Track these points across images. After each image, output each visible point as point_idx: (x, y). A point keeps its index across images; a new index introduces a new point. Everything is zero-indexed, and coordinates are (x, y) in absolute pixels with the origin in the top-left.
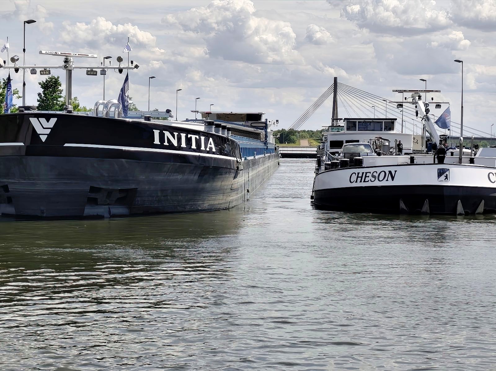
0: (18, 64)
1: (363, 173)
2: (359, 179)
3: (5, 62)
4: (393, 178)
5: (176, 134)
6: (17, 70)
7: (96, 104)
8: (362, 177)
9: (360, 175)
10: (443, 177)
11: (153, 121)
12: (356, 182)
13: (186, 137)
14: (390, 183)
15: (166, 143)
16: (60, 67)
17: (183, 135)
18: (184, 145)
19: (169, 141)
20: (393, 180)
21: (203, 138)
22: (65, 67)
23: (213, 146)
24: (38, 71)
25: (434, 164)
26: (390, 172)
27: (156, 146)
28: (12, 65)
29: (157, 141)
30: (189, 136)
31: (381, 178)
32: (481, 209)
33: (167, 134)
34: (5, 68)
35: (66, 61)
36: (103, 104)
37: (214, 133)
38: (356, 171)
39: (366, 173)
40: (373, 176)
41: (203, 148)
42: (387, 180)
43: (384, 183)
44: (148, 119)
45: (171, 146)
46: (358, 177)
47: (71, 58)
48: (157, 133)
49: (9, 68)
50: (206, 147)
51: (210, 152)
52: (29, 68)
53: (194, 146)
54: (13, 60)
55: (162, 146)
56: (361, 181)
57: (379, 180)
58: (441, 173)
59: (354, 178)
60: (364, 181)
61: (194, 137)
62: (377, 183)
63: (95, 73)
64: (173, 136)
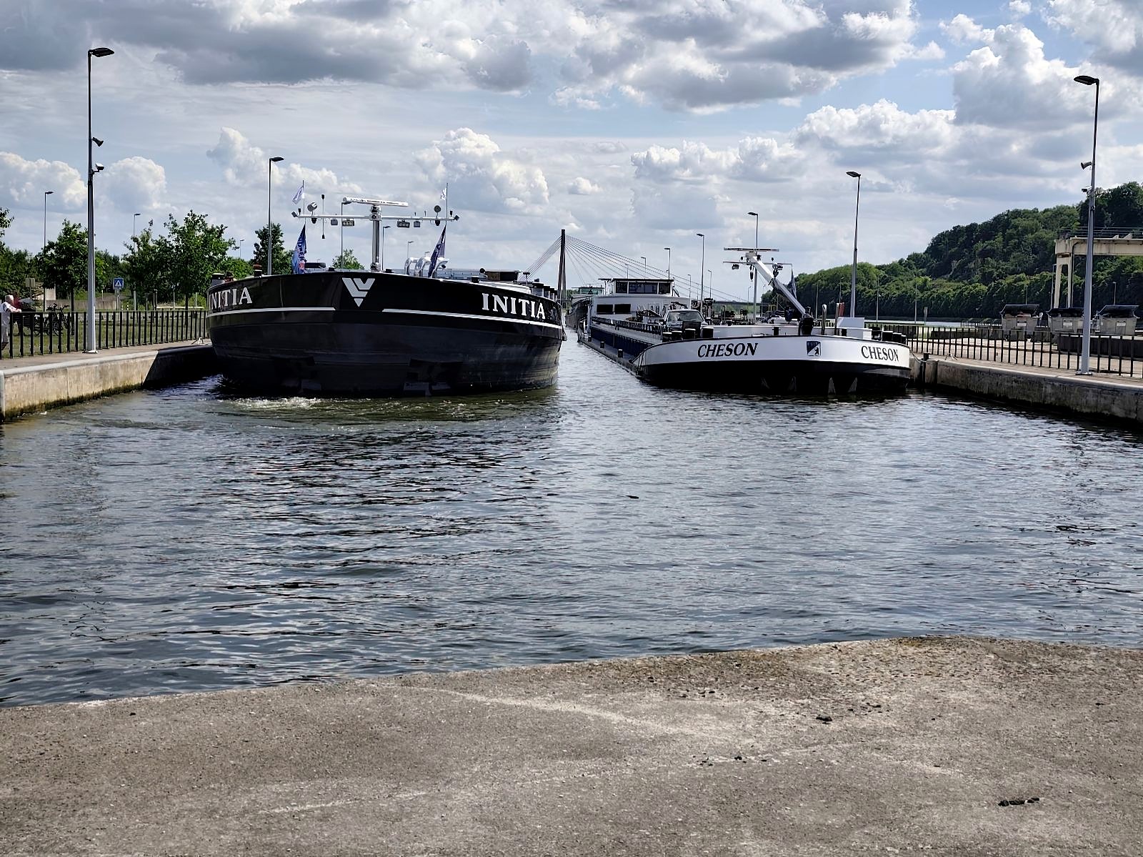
0: (316, 213)
1: (715, 346)
2: (711, 353)
3: (300, 211)
4: (753, 352)
5: (506, 298)
6: (314, 220)
7: (407, 262)
8: (714, 351)
9: (712, 348)
10: (813, 352)
11: (481, 283)
12: (707, 356)
13: (517, 301)
14: (750, 357)
15: (495, 310)
16: (366, 217)
17: (513, 300)
18: (514, 312)
19: (498, 306)
20: (753, 354)
21: (533, 303)
22: (373, 217)
23: (543, 313)
25: (799, 336)
26: (750, 345)
27: (485, 313)
28: (309, 213)
29: (486, 307)
30: (520, 300)
31: (739, 351)
32: (854, 387)
33: (497, 298)
34: (301, 218)
35: (374, 210)
36: (415, 261)
37: (543, 297)
38: (707, 342)
39: (720, 346)
40: (728, 349)
41: (533, 315)
42: (746, 354)
43: (742, 358)
44: (475, 280)
45: (500, 313)
46: (709, 350)
47: (380, 207)
48: (486, 296)
49: (306, 217)
50: (536, 315)
51: (540, 320)
52: (329, 217)
53: (524, 313)
54: (311, 208)
55: (490, 313)
56: (713, 355)
57: (736, 354)
58: (811, 346)
59: (704, 351)
60: (717, 355)
61: (524, 302)
62: (733, 358)
63: (407, 225)
64: (503, 301)
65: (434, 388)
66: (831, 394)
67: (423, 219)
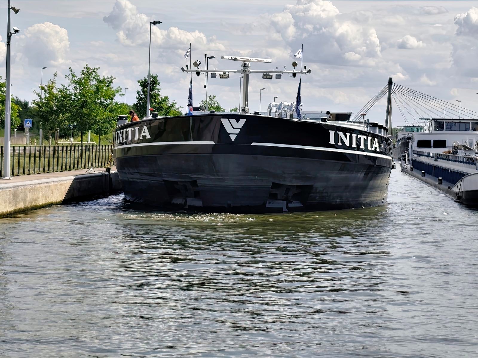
0: (200, 69)
3: (187, 66)
5: (348, 134)
6: (198, 74)
7: (270, 106)
11: (328, 123)
13: (357, 137)
15: (340, 143)
16: (238, 71)
17: (354, 136)
18: (354, 145)
19: (342, 141)
22: (244, 71)
23: (377, 146)
24: (218, 74)
27: (332, 146)
28: (195, 69)
29: (332, 142)
30: (359, 136)
33: (341, 134)
34: (188, 72)
35: (245, 66)
36: (276, 105)
37: (377, 133)
41: (369, 148)
44: (324, 120)
45: (344, 146)
47: (249, 63)
48: (332, 133)
49: (191, 72)
50: (372, 147)
51: (375, 152)
52: (210, 71)
53: (362, 147)
54: (196, 64)
55: (336, 146)
61: (363, 137)
63: (270, 77)
64: (346, 136)
65: (290, 205)
67: (283, 73)
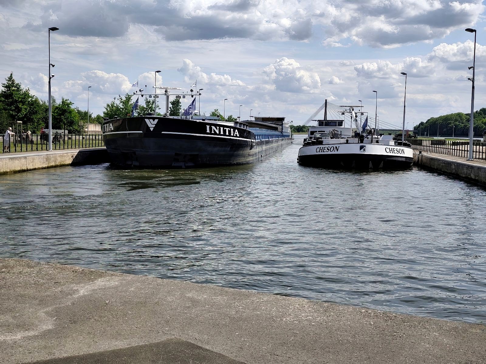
1: (323, 148)
2: (321, 150)
3: (137, 92)
4: (337, 150)
6: (142, 96)
8: (322, 149)
9: (321, 148)
10: (362, 150)
11: (206, 121)
12: (319, 152)
14: (336, 152)
15: (213, 132)
16: (163, 94)
17: (222, 128)
18: (222, 133)
20: (337, 151)
21: (232, 129)
22: (165, 94)
23: (238, 134)
24: (153, 96)
25: (358, 143)
26: (336, 147)
27: (208, 134)
28: (140, 93)
29: (208, 131)
30: (225, 128)
31: (332, 150)
32: (381, 165)
33: (213, 127)
34: (137, 95)
35: (166, 91)
37: (238, 127)
39: (324, 148)
40: (328, 149)
41: (232, 135)
42: (335, 151)
43: (333, 153)
44: (203, 120)
45: (215, 134)
46: (320, 149)
47: (168, 90)
48: (208, 127)
50: (234, 134)
51: (236, 137)
52: (148, 95)
53: (227, 134)
54: (140, 91)
55: (211, 134)
57: (330, 151)
58: (362, 147)
59: (318, 150)
60: (323, 152)
61: (227, 129)
62: (329, 153)
63: (180, 97)
64: (217, 129)
65: (186, 165)
66: (371, 168)
67: (186, 95)
